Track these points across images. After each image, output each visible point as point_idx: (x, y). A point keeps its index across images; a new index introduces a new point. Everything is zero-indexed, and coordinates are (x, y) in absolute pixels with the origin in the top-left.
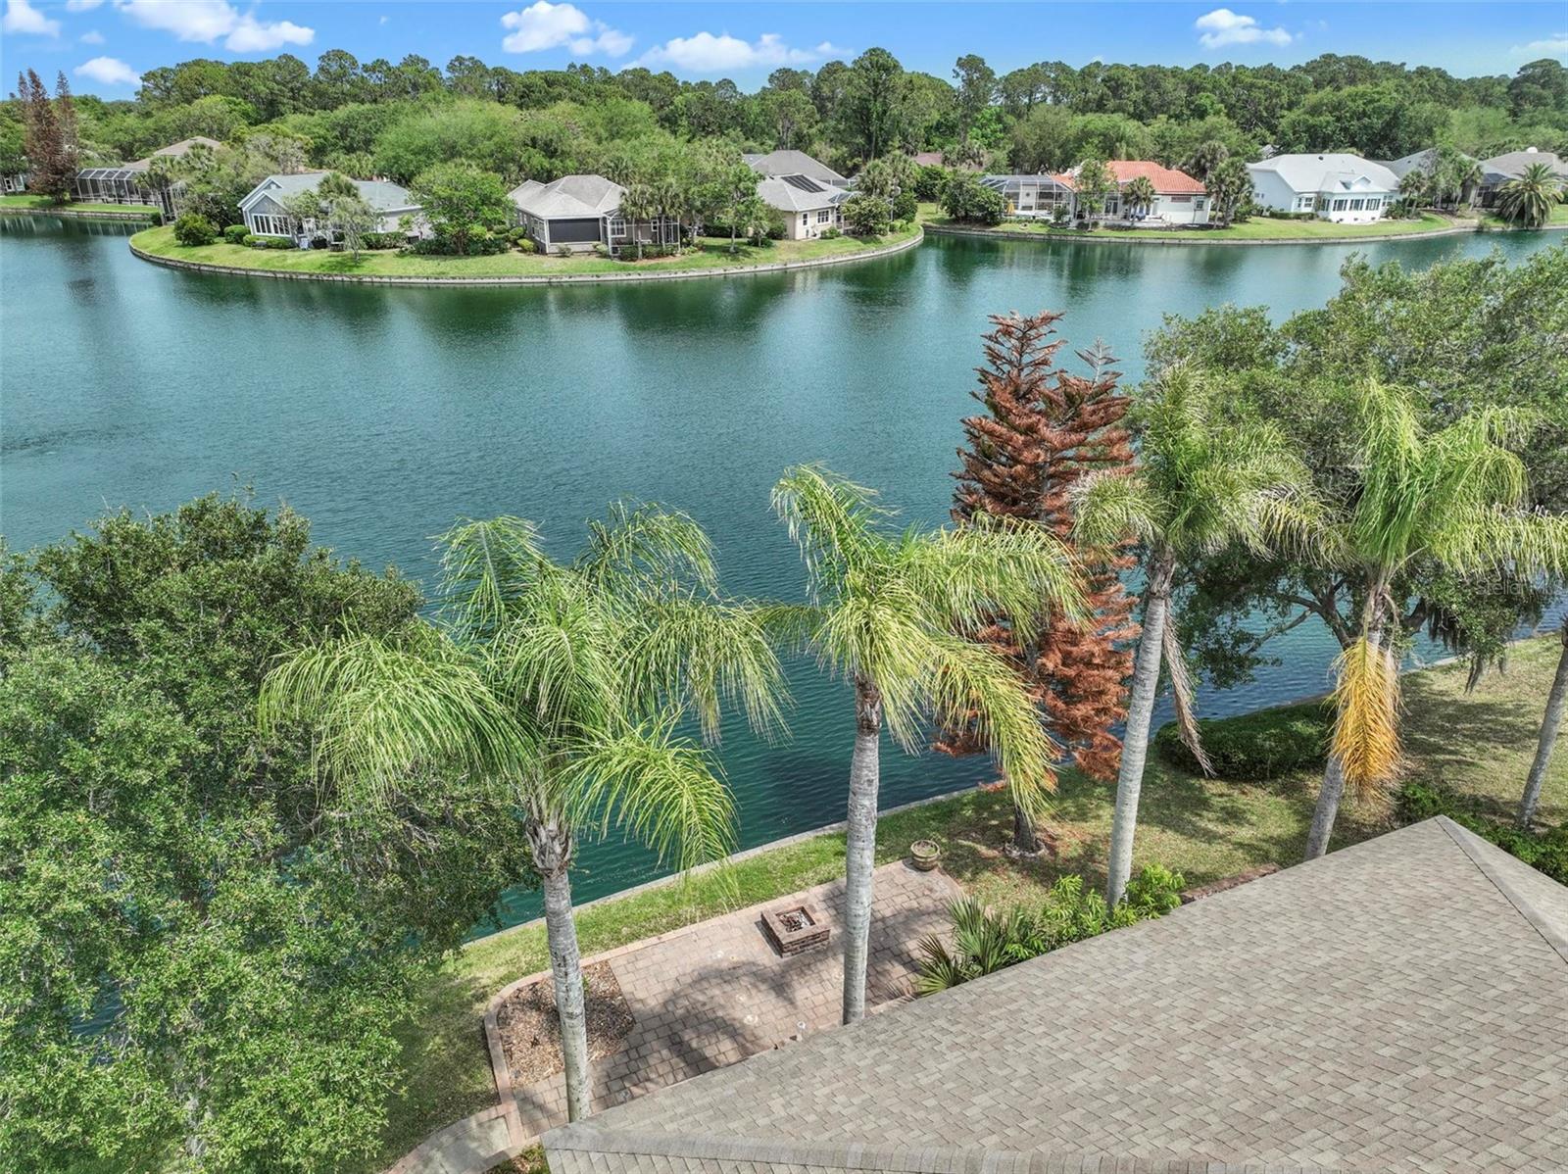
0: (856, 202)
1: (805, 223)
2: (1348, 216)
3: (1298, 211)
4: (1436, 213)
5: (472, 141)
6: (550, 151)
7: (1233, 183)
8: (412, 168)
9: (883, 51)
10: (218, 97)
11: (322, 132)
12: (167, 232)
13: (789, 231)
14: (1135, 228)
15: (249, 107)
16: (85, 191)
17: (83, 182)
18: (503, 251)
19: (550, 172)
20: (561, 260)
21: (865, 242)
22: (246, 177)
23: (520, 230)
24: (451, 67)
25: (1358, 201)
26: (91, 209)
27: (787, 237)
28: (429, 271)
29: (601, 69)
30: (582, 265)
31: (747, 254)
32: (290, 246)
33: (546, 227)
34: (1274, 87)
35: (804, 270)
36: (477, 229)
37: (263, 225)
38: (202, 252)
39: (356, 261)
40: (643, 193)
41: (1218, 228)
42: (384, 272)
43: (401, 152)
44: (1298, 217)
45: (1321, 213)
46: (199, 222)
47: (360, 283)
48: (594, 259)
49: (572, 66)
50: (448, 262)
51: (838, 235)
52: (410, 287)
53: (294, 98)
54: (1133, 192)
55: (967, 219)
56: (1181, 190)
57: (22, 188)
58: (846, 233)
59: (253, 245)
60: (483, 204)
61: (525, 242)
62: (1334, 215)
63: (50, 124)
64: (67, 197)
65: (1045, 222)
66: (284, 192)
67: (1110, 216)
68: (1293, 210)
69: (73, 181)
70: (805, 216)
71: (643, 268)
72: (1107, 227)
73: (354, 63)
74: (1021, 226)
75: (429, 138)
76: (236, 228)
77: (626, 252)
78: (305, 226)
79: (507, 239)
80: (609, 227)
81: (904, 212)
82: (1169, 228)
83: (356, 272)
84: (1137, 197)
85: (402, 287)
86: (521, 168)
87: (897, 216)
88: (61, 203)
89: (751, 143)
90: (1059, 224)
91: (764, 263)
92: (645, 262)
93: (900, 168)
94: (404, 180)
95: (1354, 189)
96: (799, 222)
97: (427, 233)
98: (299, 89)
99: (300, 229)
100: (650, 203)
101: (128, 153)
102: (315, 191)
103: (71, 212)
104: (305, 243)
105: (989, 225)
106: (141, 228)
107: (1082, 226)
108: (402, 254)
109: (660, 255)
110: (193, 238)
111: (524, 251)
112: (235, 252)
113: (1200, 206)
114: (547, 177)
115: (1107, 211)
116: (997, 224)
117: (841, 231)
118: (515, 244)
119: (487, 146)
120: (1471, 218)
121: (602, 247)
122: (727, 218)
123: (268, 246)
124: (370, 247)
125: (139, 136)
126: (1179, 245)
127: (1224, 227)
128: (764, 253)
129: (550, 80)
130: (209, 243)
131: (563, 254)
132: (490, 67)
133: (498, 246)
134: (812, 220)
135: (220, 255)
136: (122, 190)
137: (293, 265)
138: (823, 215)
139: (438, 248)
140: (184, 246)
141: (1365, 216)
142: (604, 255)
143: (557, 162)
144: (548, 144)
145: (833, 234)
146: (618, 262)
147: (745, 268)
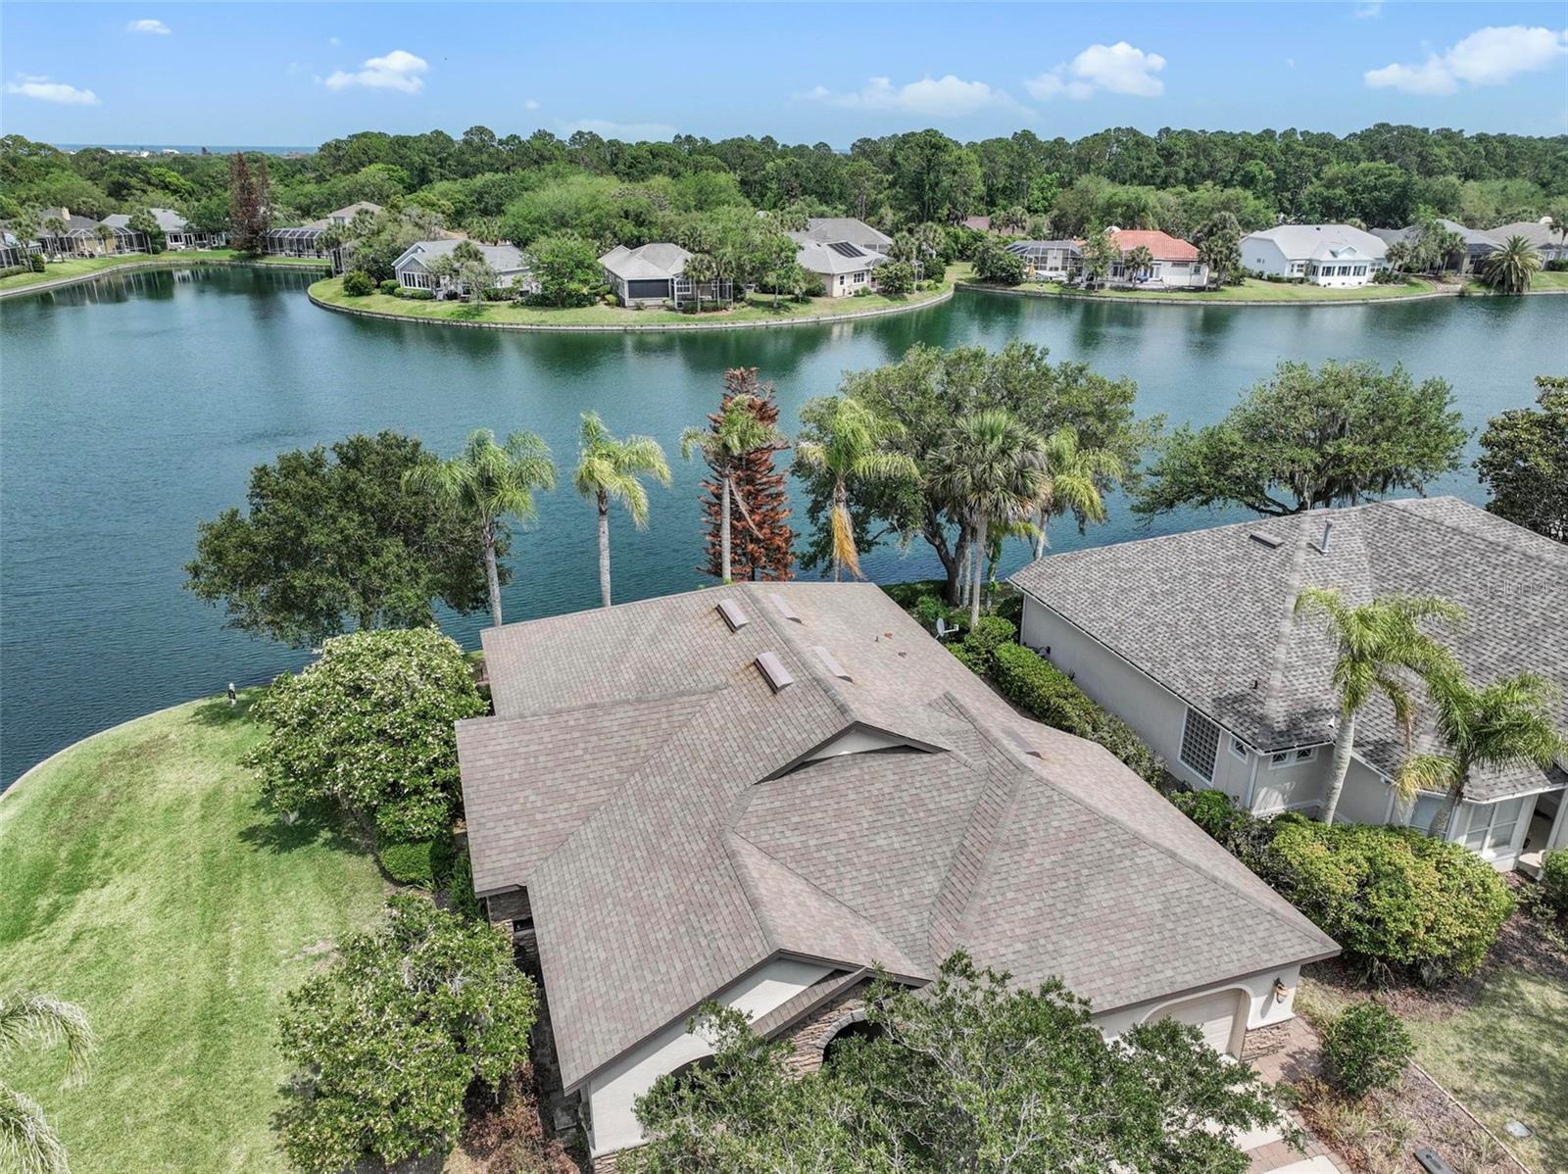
0: (885, 266)
1: (842, 283)
2: (1336, 281)
3: (1291, 276)
4: (1425, 278)
5: (578, 212)
6: (639, 221)
7: (1221, 252)
8: (528, 234)
9: (936, 132)
10: (380, 166)
11: (462, 198)
12: (337, 283)
13: (827, 290)
14: (1136, 290)
15: (404, 174)
16: (273, 246)
17: (272, 240)
18: (592, 304)
19: (639, 238)
20: (637, 312)
21: (892, 299)
22: (399, 242)
23: (608, 287)
24: (573, 139)
25: (1345, 268)
26: (278, 261)
27: (826, 295)
28: (534, 320)
29: (703, 139)
30: (654, 317)
31: (787, 309)
32: (431, 297)
33: (626, 286)
34: (1323, 155)
35: (840, 322)
36: (573, 286)
37: (409, 280)
38: (363, 301)
39: (479, 310)
40: (702, 260)
41: (1210, 290)
42: (499, 319)
43: (520, 221)
44: (1290, 281)
45: (1311, 278)
46: (361, 277)
47: (480, 328)
48: (663, 312)
49: (678, 137)
50: (548, 313)
51: (870, 293)
52: (519, 331)
53: (441, 167)
54: (1134, 259)
55: (993, 279)
56: (1180, 256)
57: (223, 244)
58: (878, 292)
59: (401, 296)
60: (578, 267)
61: (611, 298)
62: (1322, 280)
63: (250, 193)
64: (259, 251)
65: (1060, 283)
66: (426, 255)
67: (1117, 279)
68: (1286, 274)
69: (264, 238)
70: (842, 278)
71: (700, 320)
72: (1111, 288)
73: (492, 137)
74: (1038, 286)
75: (543, 211)
76: (389, 282)
77: (688, 307)
78: (442, 281)
79: (596, 294)
80: (676, 286)
81: (933, 273)
82: (1166, 290)
83: (478, 319)
84: (1136, 264)
85: (512, 331)
86: (615, 235)
87: (928, 276)
88: (255, 257)
89: (824, 208)
90: (1071, 285)
91: (802, 317)
92: (703, 315)
93: (931, 236)
94: (521, 243)
95: (1340, 257)
96: (837, 282)
97: (535, 288)
98: (446, 159)
99: (438, 284)
100: (708, 269)
101: (306, 212)
102: (451, 255)
103: (261, 263)
104: (440, 296)
105: (1011, 284)
106: (316, 279)
107: (1090, 287)
108: (515, 306)
109: (716, 309)
110: (356, 290)
111: (608, 304)
112: (388, 301)
113: (1197, 271)
114: (634, 243)
115: (1115, 274)
116: (1018, 284)
117: (875, 290)
118: (603, 299)
119: (588, 217)
120: (1456, 284)
121: (669, 302)
122: (771, 279)
123: (412, 297)
124: (490, 299)
125: (316, 199)
126: (1172, 305)
127: (1215, 290)
128: (801, 308)
129: (656, 152)
130: (369, 294)
131: (638, 308)
132: (605, 140)
133: (589, 300)
134: (849, 281)
135: (377, 304)
136: (302, 245)
137: (431, 313)
138: (858, 276)
139: (541, 302)
140: (349, 296)
141: (1352, 281)
142: (670, 309)
143: (645, 230)
144: (638, 216)
145: (865, 292)
146: (681, 315)
147: (784, 320)
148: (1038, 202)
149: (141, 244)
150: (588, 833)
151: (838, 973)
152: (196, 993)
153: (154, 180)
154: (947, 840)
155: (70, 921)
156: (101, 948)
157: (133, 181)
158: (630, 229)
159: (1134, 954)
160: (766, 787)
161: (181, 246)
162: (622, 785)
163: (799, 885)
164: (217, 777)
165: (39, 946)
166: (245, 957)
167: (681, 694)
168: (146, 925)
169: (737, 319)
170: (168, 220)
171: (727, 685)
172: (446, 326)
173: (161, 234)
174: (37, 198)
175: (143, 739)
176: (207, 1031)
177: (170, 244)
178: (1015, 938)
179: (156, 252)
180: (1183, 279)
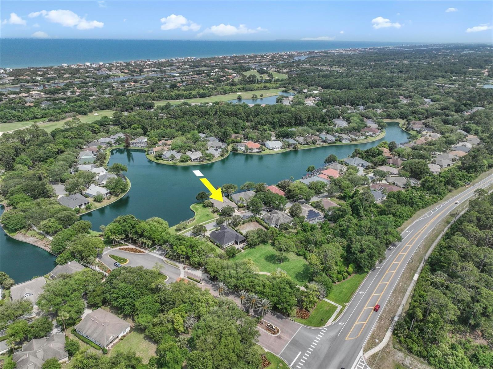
2: (276, 150)
14: (252, 152)
17: (130, 144)
18: (188, 161)
21: (222, 157)
23: (190, 159)
27: (215, 157)
35: (216, 161)
37: (165, 158)
38: (158, 161)
41: (261, 152)
45: (273, 149)
48: (197, 162)
55: (234, 150)
65: (243, 151)
71: (201, 163)
80: (198, 159)
82: (255, 152)
83: (175, 164)
95: (276, 146)
103: (129, 148)
104: (169, 160)
105: (237, 151)
107: (246, 152)
108: (179, 162)
109: (203, 161)
115: (249, 150)
120: (290, 148)
123: (165, 161)
128: (212, 160)
131: (194, 162)
137: (169, 163)
139: (182, 161)
141: (278, 149)
145: (219, 156)
147: (210, 162)
149: (110, 146)
158: (189, 148)
169: (206, 162)
170: (113, 141)
180: (257, 150)
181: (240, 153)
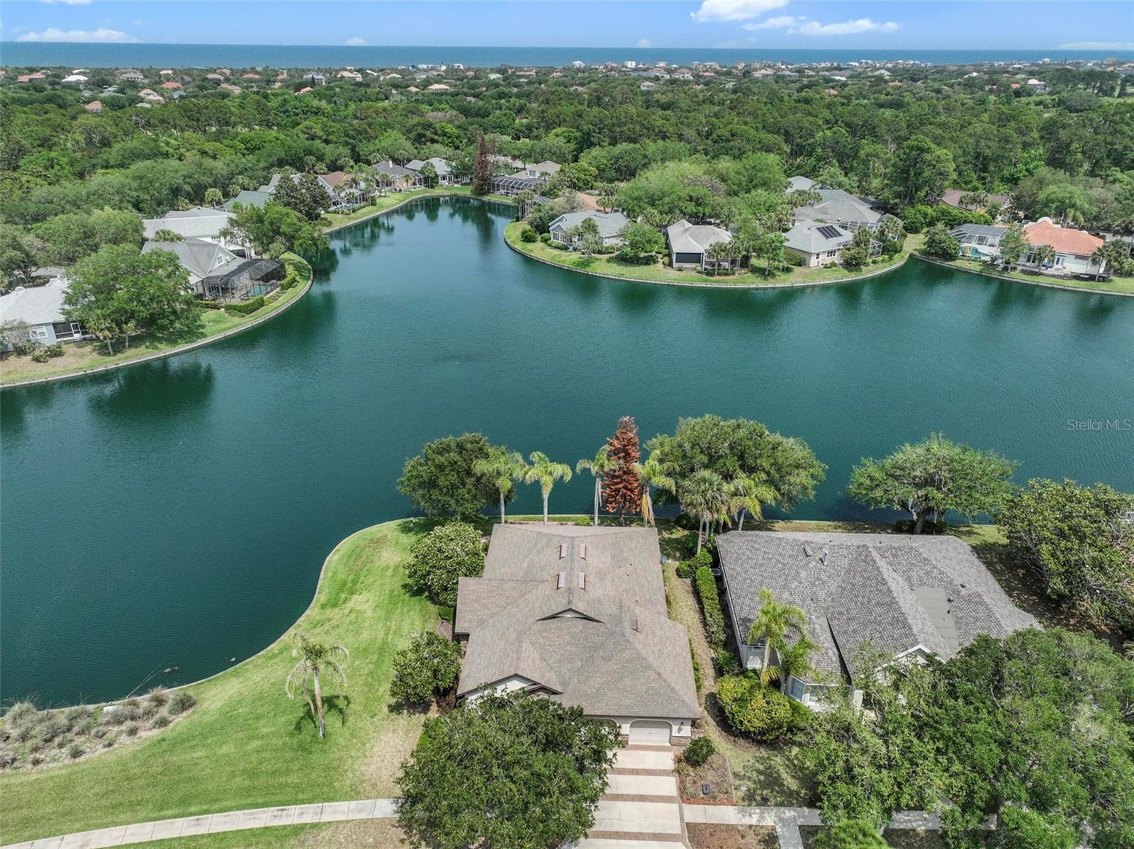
0: (848, 249)
1: (818, 258)
5: (662, 195)
6: (698, 203)
8: (630, 207)
11: (605, 162)
12: (520, 228)
13: (807, 261)
14: (1041, 274)
16: (494, 188)
17: (493, 184)
18: (655, 263)
19: (696, 214)
20: (678, 272)
21: (850, 271)
23: (667, 251)
26: (495, 197)
27: (805, 265)
28: (618, 272)
30: (688, 276)
31: (774, 275)
32: (565, 248)
33: (676, 254)
37: (556, 237)
38: (530, 246)
39: (590, 261)
41: (1101, 279)
42: (599, 269)
46: (532, 230)
48: (694, 274)
50: (627, 268)
51: (836, 266)
53: (600, 133)
54: (1040, 254)
55: (936, 254)
56: (1082, 253)
57: (468, 181)
58: (841, 266)
59: (549, 245)
60: (647, 243)
61: (666, 259)
64: (486, 191)
65: (985, 262)
66: (567, 223)
67: (1028, 264)
69: (489, 184)
70: (818, 255)
71: (715, 282)
74: (969, 262)
76: (546, 236)
77: (710, 271)
78: (573, 239)
80: (704, 258)
81: (888, 251)
82: (1065, 277)
83: (588, 267)
84: (1041, 257)
86: (681, 211)
87: (885, 253)
88: (483, 194)
90: (992, 266)
91: (782, 282)
92: (718, 277)
94: (626, 211)
99: (571, 241)
102: (580, 226)
103: (486, 198)
104: (571, 249)
105: (949, 260)
107: (1005, 269)
108: (609, 260)
109: (727, 274)
110: (527, 239)
111: (663, 264)
112: (543, 248)
113: (1096, 263)
115: (1028, 261)
116: (954, 260)
117: (840, 263)
118: (663, 259)
119: (667, 199)
121: (699, 268)
123: (556, 247)
124: (598, 253)
128: (785, 275)
130: (534, 242)
131: (680, 270)
133: (653, 260)
134: (823, 257)
135: (538, 250)
137: (563, 260)
138: (831, 253)
139: (624, 260)
140: (523, 242)
142: (699, 272)
143: (701, 209)
144: (698, 199)
145: (833, 265)
146: (704, 276)
147: (770, 284)
148: (1020, 172)
149: (425, 183)
150: (491, 621)
151: (534, 684)
152: (379, 641)
153: (439, 132)
154: (590, 652)
155: (350, 605)
156: (357, 617)
157: (428, 134)
158: (691, 208)
159: (628, 702)
160: (539, 622)
161: (446, 183)
162: (505, 608)
163: (537, 656)
164: (399, 559)
165: (340, 611)
166: (394, 632)
167: (532, 581)
168: (369, 613)
169: (742, 281)
170: (441, 166)
171: (547, 581)
172: (569, 272)
173: (437, 176)
174: (378, 150)
175: (379, 535)
176: (380, 654)
177: (441, 182)
178: (594, 688)
179: (432, 187)
180: (1082, 268)
181: (966, 272)
